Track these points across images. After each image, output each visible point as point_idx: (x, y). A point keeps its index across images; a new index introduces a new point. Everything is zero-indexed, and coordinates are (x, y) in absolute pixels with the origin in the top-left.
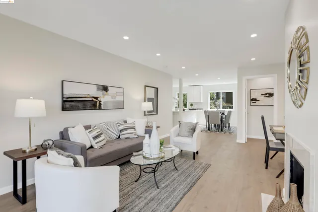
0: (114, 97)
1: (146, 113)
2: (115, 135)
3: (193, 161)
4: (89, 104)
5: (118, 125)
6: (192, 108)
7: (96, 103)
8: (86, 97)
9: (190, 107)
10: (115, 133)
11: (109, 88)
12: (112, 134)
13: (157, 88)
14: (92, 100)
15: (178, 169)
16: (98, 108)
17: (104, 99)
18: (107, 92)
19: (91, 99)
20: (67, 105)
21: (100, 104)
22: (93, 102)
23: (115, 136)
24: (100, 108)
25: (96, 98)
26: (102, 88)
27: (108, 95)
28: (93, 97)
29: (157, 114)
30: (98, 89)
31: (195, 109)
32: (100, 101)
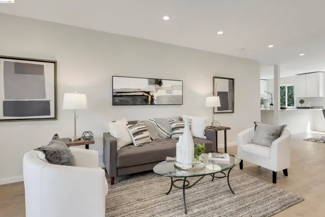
0: (169, 91)
1: (216, 111)
2: (165, 134)
3: (271, 184)
4: (140, 99)
5: (171, 122)
6: (303, 105)
7: (148, 98)
8: (136, 92)
9: (300, 105)
10: (166, 131)
11: (163, 81)
12: (163, 132)
13: (233, 80)
14: (143, 95)
15: (236, 192)
16: (150, 103)
17: (158, 93)
18: (160, 86)
19: (141, 94)
20: (117, 100)
21: (152, 100)
22: (144, 97)
23: (167, 135)
24: (152, 103)
25: (148, 93)
26: (154, 81)
27: (162, 89)
28: (144, 92)
29: (233, 112)
30: (150, 83)
31: (309, 108)
32: (152, 96)
